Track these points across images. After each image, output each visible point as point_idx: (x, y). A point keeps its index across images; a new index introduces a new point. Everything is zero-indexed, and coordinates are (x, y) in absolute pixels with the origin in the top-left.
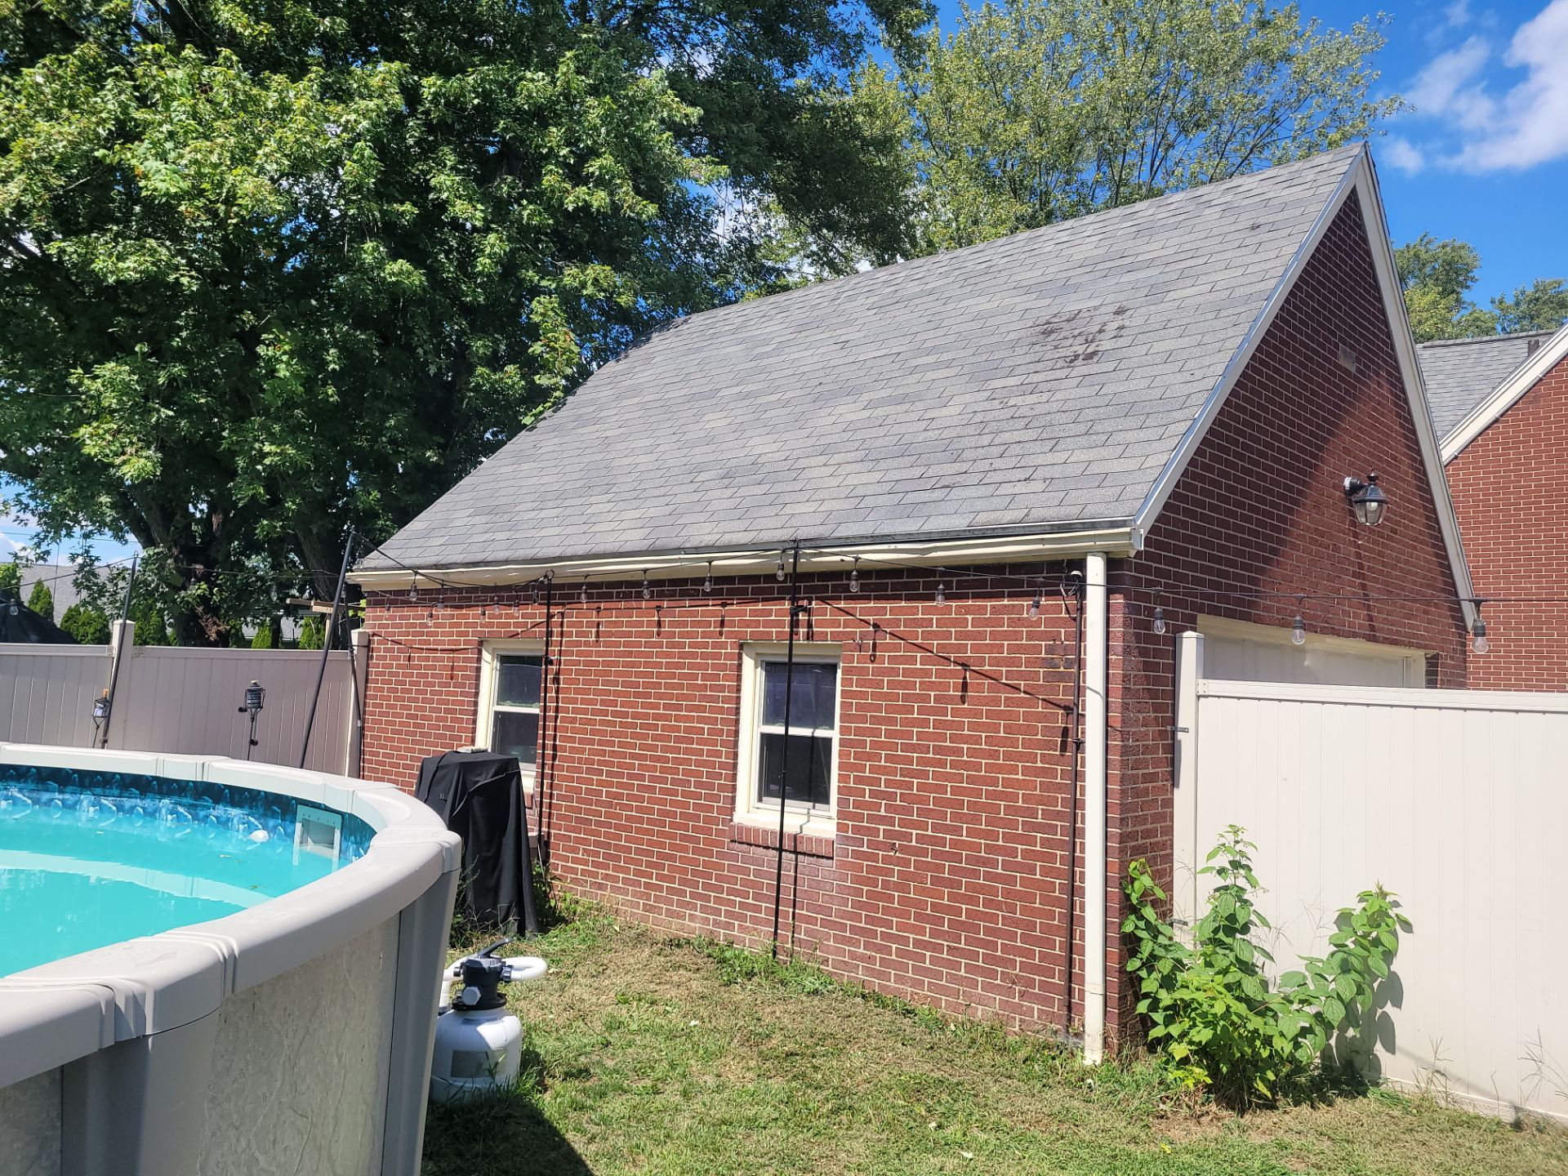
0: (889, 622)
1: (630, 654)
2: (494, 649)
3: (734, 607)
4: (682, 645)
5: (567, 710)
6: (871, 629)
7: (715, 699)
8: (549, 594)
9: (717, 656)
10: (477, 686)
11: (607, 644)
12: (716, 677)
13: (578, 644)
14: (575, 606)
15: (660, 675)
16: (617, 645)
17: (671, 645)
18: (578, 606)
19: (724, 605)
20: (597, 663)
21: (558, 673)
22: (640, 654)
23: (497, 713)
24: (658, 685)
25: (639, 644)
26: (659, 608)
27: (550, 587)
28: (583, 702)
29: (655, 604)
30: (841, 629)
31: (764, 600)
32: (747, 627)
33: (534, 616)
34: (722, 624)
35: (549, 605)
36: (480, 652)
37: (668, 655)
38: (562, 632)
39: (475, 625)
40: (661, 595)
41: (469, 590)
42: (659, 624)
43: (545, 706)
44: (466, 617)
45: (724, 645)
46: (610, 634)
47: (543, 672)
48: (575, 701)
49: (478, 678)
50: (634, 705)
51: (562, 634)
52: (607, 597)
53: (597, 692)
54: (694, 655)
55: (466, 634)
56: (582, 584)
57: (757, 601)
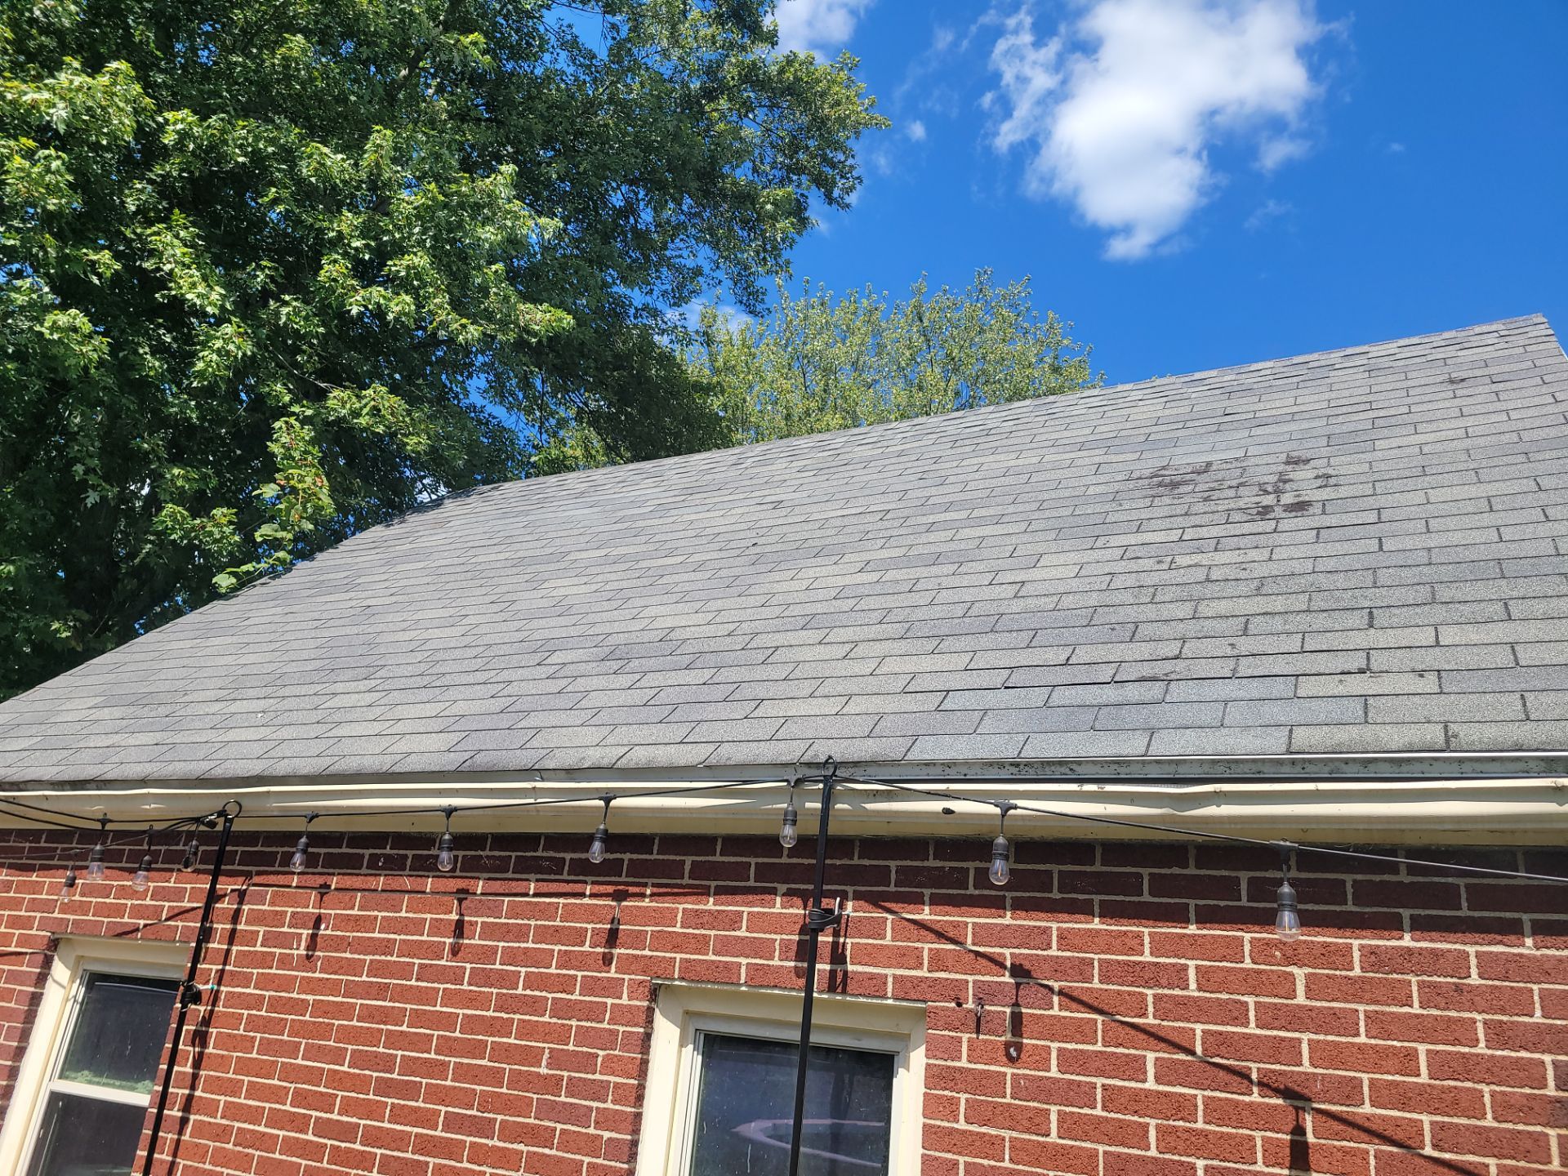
0: (1059, 968)
1: (381, 991)
2: (80, 959)
3: (646, 903)
4: (510, 980)
5: (211, 1108)
6: (1007, 978)
7: (579, 1116)
8: (222, 852)
9: (595, 1012)
10: (25, 1035)
11: (331, 966)
12: (587, 1063)
13: (264, 960)
14: (272, 879)
15: (447, 1047)
16: (354, 967)
17: (478, 977)
18: (281, 879)
19: (619, 896)
20: (299, 1007)
21: (207, 1021)
22: (403, 994)
23: (55, 1097)
24: (439, 1069)
25: (404, 971)
26: (463, 894)
27: (228, 836)
28: (254, 1091)
29: (454, 884)
30: (923, 973)
31: (719, 891)
32: (676, 948)
33: (179, 894)
34: (612, 938)
35: (216, 875)
36: (47, 963)
37: (471, 1000)
38: (233, 932)
39: (48, 906)
40: (472, 867)
41: (53, 836)
42: (459, 929)
43: (164, 1095)
44: (36, 888)
45: (612, 989)
46: (339, 944)
47: (175, 1016)
48: (233, 1088)
49: (30, 1017)
50: (374, 1111)
51: (232, 938)
52: (349, 864)
53: (290, 1073)
54: (536, 1006)
55: (26, 923)
56: (299, 835)
57: (705, 892)
